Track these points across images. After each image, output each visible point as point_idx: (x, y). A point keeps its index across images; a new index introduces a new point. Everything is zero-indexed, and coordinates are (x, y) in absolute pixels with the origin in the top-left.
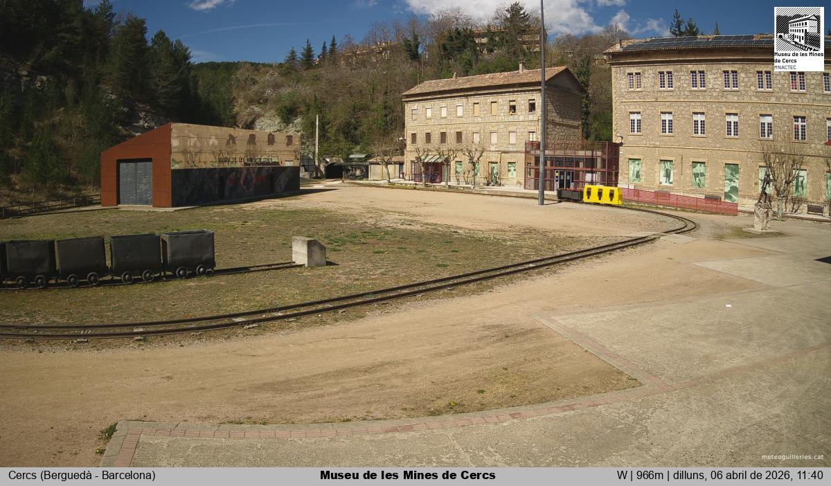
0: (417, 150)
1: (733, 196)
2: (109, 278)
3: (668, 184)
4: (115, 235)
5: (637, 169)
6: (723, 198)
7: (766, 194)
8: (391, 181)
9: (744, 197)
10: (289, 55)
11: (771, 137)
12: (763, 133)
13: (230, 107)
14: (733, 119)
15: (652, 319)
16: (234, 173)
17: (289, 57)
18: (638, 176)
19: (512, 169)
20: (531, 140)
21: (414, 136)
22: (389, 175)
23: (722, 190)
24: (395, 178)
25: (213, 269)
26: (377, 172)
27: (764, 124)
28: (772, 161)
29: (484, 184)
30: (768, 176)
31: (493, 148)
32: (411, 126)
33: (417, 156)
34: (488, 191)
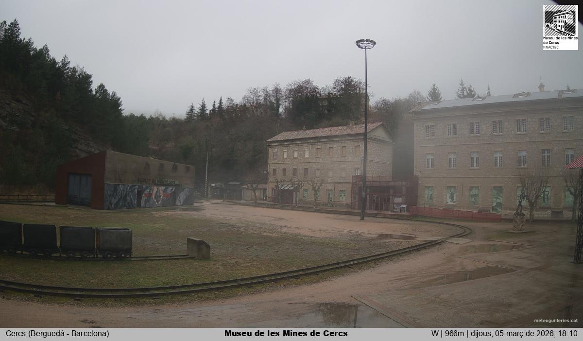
0: (276, 181)
1: (498, 209)
2: (58, 255)
3: (452, 203)
4: (64, 225)
5: (431, 193)
6: (491, 210)
7: (522, 206)
8: (258, 202)
9: (506, 209)
10: (190, 109)
11: (526, 166)
12: (520, 164)
13: (147, 143)
14: (498, 155)
15: (440, 297)
16: (148, 190)
17: (189, 111)
18: (431, 198)
19: (343, 195)
20: (356, 174)
21: (274, 170)
22: (255, 196)
23: (491, 205)
24: (260, 199)
25: (130, 255)
26: (247, 194)
27: (521, 156)
28: (526, 182)
29: (323, 205)
30: (524, 193)
31: (329, 180)
32: (273, 164)
33: (276, 184)
34: (326, 210)
